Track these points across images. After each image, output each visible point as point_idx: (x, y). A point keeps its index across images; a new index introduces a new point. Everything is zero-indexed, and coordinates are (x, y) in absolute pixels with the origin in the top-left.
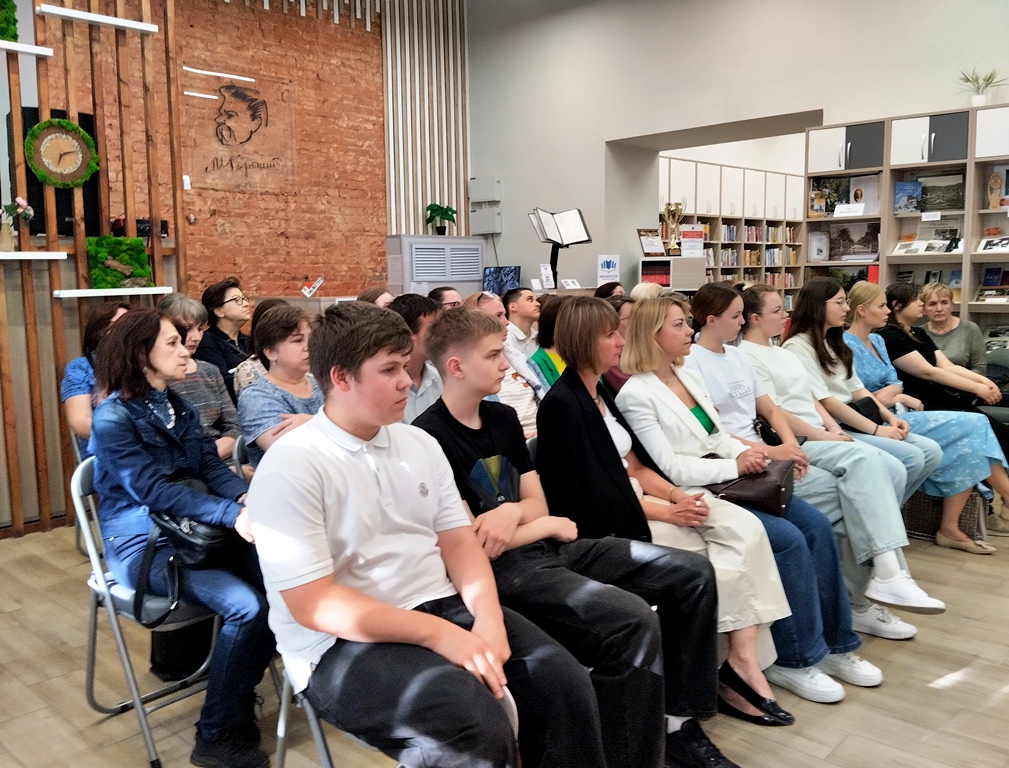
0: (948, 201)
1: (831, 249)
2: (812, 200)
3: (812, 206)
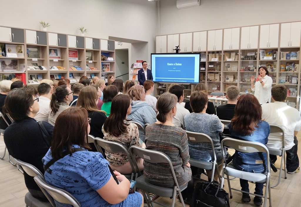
0: (34, 55)
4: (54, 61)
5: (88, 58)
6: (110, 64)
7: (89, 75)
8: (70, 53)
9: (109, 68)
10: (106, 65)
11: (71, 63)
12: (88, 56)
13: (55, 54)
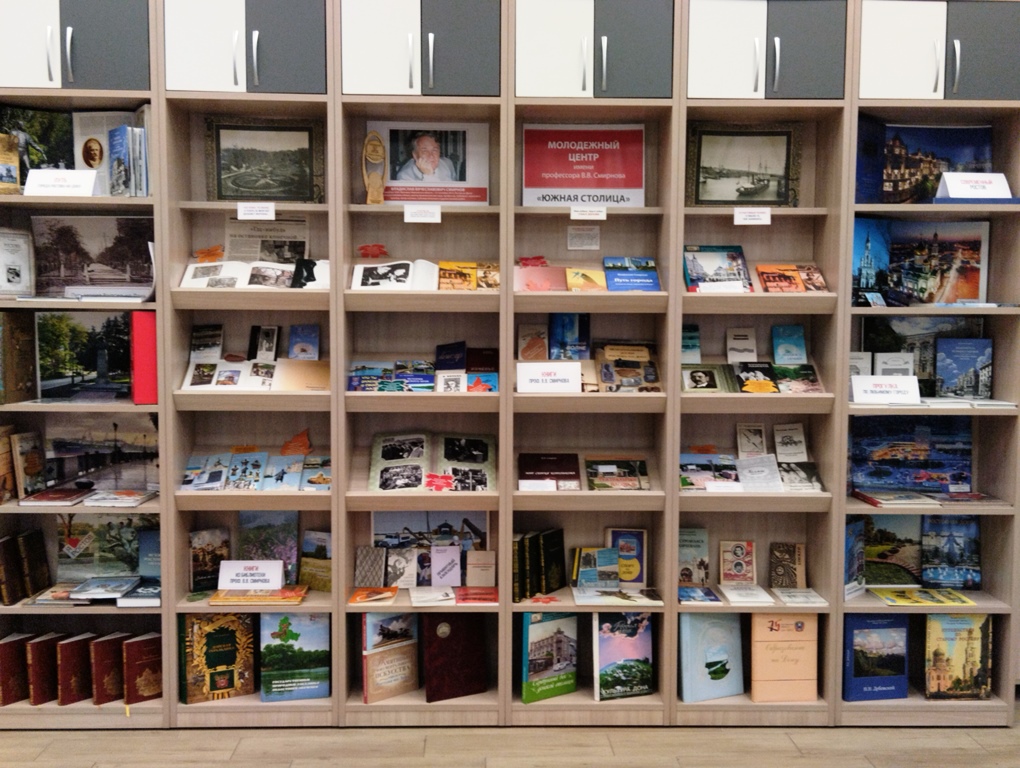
0: (282, 183)
1: (39, 270)
4: (408, 219)
5: (746, 183)
6: (982, 231)
7: (750, 332)
8: (580, 151)
9: (977, 270)
10: (947, 249)
11: (580, 236)
12: (747, 174)
13: (446, 166)
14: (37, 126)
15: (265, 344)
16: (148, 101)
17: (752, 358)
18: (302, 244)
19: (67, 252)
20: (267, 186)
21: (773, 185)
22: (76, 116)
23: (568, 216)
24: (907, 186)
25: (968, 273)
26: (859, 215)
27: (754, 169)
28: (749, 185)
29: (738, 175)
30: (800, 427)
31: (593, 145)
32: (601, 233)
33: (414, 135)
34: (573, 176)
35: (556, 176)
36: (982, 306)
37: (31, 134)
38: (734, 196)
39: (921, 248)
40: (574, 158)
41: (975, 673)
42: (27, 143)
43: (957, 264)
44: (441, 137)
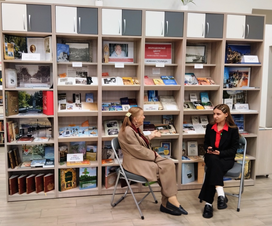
0: (81, 57)
1: (18, 79)
2: (6, 48)
3: (7, 52)
4: (116, 67)
5: (195, 58)
6: (249, 70)
7: (195, 94)
8: (156, 50)
9: (247, 79)
10: (240, 74)
11: (155, 71)
12: (195, 56)
13: (123, 53)
14: (17, 41)
15: (77, 98)
16: (51, 36)
17: (196, 100)
18: (87, 73)
19: (25, 75)
20: (77, 58)
21: (201, 58)
22: (28, 39)
23: (155, 66)
24: (231, 59)
25: (246, 80)
26: (225, 66)
27: (197, 55)
28: (196, 58)
29: (193, 56)
30: (206, 116)
31: (159, 48)
32: (160, 70)
33: (115, 45)
34: (154, 56)
35: (150, 56)
36: (248, 88)
37: (16, 43)
38: (192, 61)
39: (235, 74)
40: (155, 51)
41: (247, 173)
42: (15, 46)
43: (243, 77)
44: (122, 46)
